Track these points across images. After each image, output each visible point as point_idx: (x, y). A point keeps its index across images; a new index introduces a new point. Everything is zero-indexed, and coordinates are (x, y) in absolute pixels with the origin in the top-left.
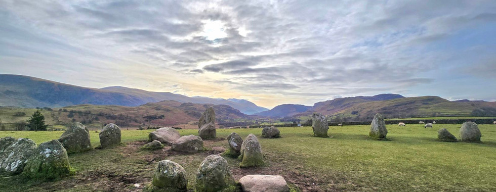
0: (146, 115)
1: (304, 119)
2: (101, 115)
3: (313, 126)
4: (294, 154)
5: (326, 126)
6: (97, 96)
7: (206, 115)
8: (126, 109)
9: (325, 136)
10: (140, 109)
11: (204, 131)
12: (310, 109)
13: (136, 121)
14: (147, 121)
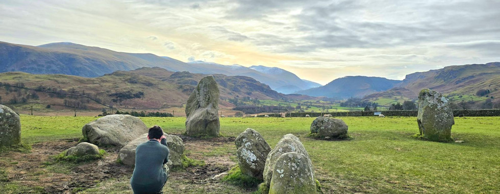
0: (113, 92)
1: (384, 103)
2: (41, 89)
3: (420, 116)
4: (388, 182)
5: (449, 117)
6: (34, 58)
7: (201, 91)
8: (81, 82)
9: (446, 139)
10: (103, 81)
11: (197, 123)
12: (398, 86)
13: (98, 102)
14: (114, 101)
